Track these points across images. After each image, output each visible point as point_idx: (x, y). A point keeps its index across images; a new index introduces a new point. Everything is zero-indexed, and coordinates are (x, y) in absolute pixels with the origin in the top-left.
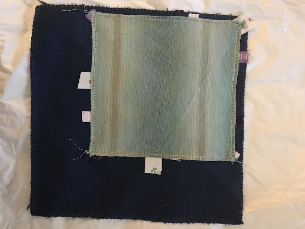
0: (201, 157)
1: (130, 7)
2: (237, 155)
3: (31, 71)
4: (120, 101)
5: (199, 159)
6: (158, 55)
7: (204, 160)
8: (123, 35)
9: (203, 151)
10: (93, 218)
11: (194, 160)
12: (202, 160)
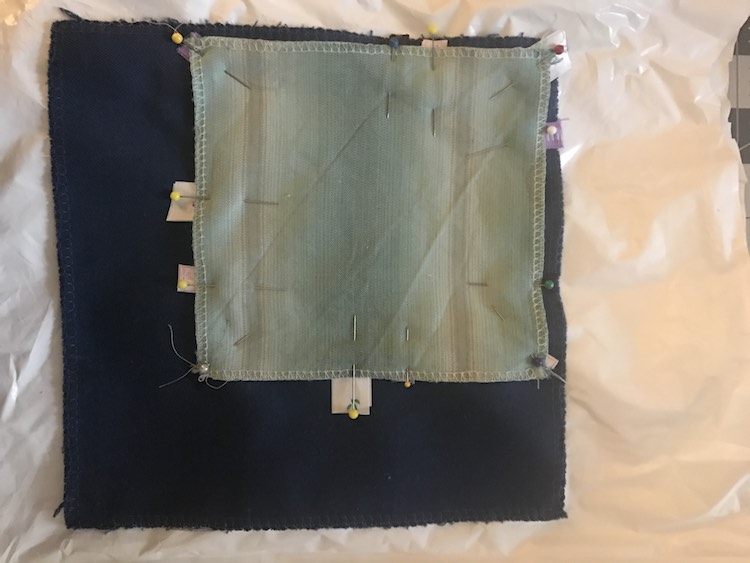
0: (462, 374)
1: (283, 24)
2: (551, 362)
3: (54, 185)
4: (266, 248)
5: (459, 378)
6: (354, 137)
7: (471, 380)
8: (268, 92)
9: (467, 360)
10: (214, 529)
11: (447, 381)
12: (465, 381)
